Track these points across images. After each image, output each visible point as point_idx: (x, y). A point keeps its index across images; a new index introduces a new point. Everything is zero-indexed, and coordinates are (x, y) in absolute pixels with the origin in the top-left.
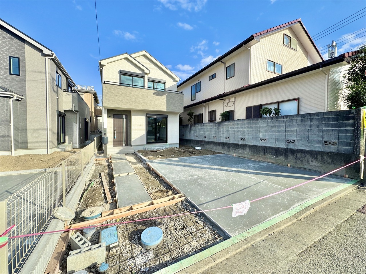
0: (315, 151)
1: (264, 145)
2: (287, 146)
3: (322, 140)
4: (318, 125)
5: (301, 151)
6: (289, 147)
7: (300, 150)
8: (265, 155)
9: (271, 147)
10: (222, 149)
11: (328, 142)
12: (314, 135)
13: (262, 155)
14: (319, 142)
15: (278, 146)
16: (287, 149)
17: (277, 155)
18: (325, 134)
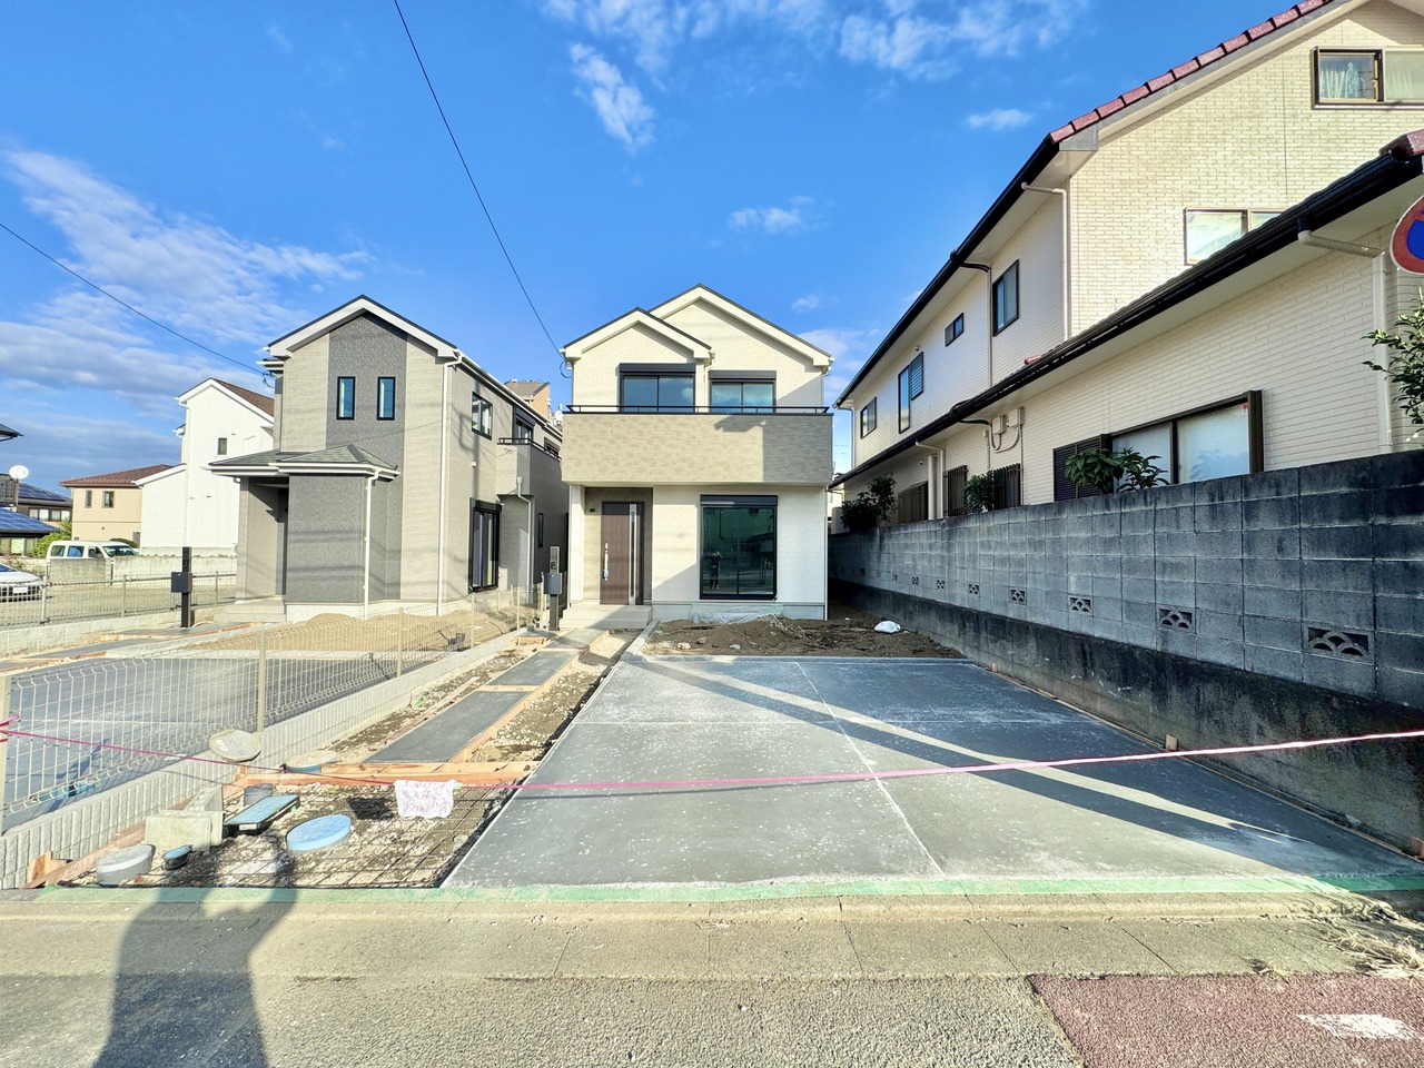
0: (1273, 679)
1: (1085, 629)
2: (1165, 641)
3: (1299, 619)
4: (1280, 540)
5: (1214, 673)
6: (1171, 649)
7: (1210, 664)
8: (1086, 676)
9: (1107, 641)
10: (959, 636)
11: (1330, 635)
12: (1265, 589)
13: (1077, 678)
14: (1290, 631)
15: (1132, 641)
16: (1163, 654)
17: (1126, 683)
18: (1311, 587)
